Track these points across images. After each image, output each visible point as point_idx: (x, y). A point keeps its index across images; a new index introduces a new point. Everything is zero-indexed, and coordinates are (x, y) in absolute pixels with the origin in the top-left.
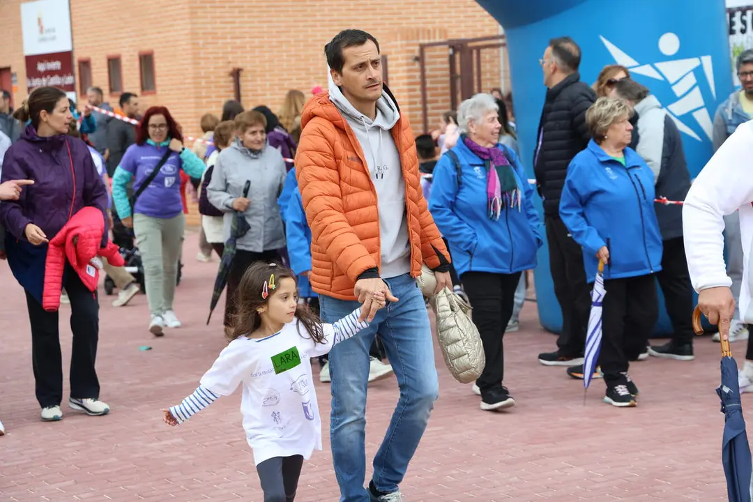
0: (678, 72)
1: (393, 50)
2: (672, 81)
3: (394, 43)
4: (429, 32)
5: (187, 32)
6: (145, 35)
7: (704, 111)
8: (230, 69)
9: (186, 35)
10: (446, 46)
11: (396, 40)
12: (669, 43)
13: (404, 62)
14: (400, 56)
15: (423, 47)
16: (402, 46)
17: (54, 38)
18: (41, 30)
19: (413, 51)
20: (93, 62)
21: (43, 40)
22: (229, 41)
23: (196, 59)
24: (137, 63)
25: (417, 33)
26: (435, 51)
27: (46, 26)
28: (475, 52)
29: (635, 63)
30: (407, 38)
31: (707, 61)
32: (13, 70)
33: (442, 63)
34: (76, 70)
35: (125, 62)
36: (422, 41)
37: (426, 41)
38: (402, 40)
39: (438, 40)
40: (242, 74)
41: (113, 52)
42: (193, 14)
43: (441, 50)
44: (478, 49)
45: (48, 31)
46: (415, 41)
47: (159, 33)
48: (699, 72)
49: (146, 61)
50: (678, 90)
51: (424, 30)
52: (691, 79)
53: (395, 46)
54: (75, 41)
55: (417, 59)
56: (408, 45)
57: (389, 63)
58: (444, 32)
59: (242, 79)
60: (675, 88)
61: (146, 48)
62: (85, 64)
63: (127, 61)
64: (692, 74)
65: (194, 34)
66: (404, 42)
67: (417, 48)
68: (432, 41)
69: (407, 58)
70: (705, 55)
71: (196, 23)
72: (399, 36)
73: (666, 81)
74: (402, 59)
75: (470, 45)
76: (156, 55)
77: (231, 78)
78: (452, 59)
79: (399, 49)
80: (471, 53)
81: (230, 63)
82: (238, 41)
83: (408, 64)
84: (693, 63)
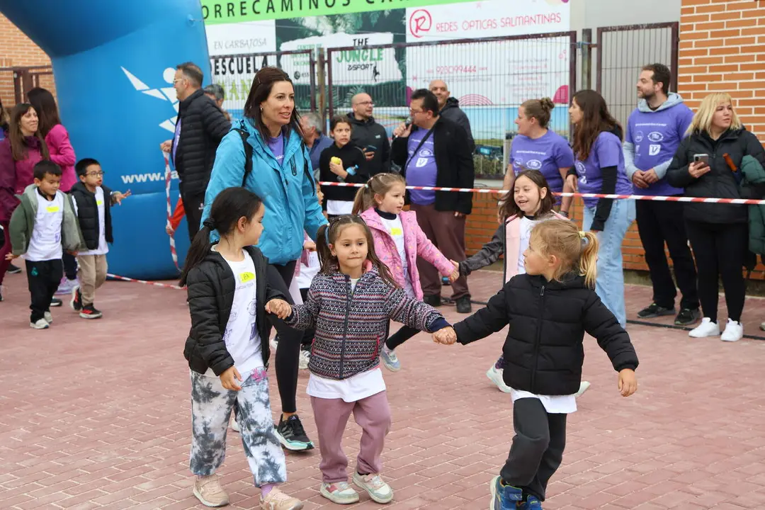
2: (172, 101)
10: (12, 72)
26: (3, 74)
28: (34, 77)
29: (146, 87)
33: (8, 84)
39: (4, 66)
43: (7, 74)
44: (37, 75)
58: (10, 60)
73: (169, 101)
75: (31, 71)
78: (16, 81)
80: (32, 77)
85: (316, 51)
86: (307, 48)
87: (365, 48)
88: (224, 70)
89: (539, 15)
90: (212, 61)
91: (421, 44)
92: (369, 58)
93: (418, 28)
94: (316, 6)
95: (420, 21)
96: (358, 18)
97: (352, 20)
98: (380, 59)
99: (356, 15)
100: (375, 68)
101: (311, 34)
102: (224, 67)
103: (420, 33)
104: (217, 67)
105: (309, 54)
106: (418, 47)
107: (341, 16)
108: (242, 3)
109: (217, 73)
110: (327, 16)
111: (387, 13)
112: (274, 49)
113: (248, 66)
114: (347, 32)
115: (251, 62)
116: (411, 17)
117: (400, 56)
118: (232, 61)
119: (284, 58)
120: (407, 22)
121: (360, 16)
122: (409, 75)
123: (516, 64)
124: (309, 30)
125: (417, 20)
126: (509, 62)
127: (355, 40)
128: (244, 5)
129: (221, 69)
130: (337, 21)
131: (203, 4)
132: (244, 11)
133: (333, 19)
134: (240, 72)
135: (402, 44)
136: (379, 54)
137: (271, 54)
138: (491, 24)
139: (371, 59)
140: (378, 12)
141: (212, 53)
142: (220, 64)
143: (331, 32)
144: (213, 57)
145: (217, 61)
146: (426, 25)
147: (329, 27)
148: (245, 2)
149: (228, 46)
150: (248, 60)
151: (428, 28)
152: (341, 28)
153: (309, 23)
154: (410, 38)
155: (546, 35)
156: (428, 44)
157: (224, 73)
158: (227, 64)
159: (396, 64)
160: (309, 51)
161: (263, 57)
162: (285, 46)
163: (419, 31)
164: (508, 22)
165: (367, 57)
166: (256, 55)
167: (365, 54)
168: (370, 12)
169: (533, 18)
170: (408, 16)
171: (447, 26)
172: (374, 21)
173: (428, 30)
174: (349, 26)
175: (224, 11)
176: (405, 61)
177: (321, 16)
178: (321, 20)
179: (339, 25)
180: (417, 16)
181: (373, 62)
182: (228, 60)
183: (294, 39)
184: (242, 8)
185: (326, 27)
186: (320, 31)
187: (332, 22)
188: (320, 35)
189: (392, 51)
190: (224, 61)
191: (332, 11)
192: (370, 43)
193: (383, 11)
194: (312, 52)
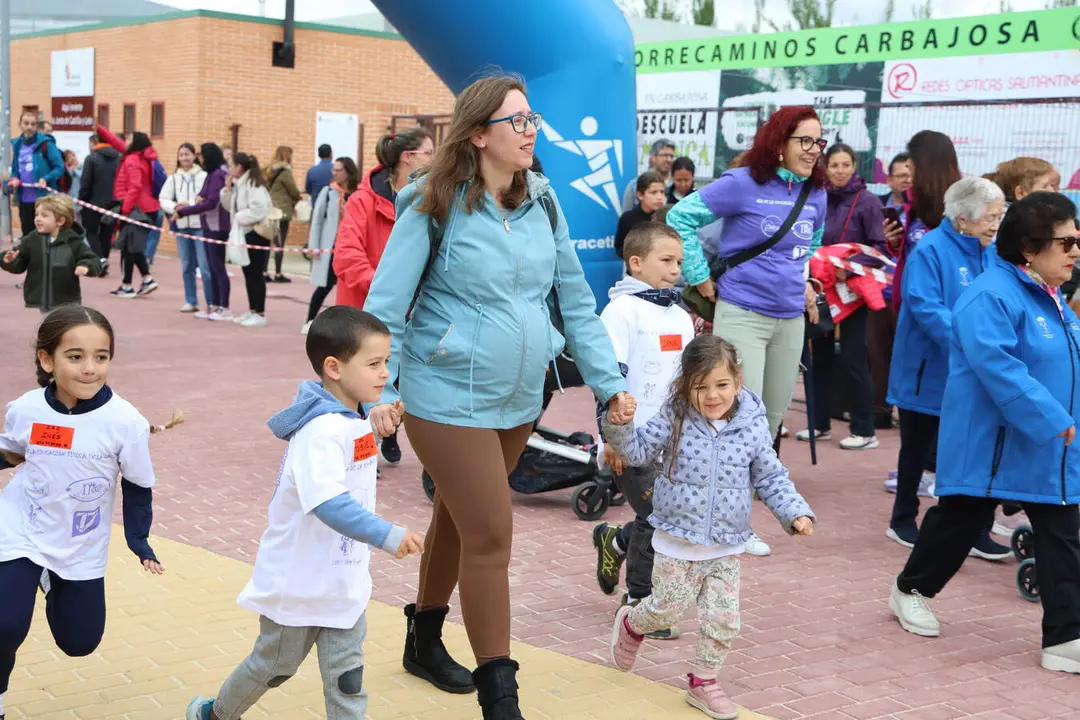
0: (595, 150)
1: (370, 119)
2: (588, 157)
3: (370, 113)
4: (401, 106)
5: (195, 88)
6: (158, 88)
7: (613, 185)
8: (231, 125)
9: (194, 91)
10: (415, 120)
11: (373, 110)
12: (589, 125)
13: (378, 129)
14: (374, 124)
15: (394, 119)
16: (377, 116)
17: (78, 84)
18: (68, 77)
19: (386, 121)
20: (111, 107)
21: (69, 84)
22: (231, 100)
23: (201, 113)
24: (149, 112)
25: (391, 107)
26: (405, 123)
27: (73, 72)
28: (439, 127)
29: (560, 138)
30: (383, 110)
31: (618, 145)
32: (40, 109)
34: (96, 114)
35: (139, 110)
36: (395, 114)
37: (398, 114)
38: (378, 110)
39: (408, 114)
40: (240, 129)
41: (130, 100)
42: (202, 73)
43: (411, 123)
45: (74, 77)
46: (389, 113)
47: (170, 87)
48: (611, 152)
49: (158, 111)
50: (593, 165)
51: (397, 105)
52: (604, 158)
53: (372, 116)
54: (97, 88)
55: (389, 128)
56: (382, 116)
57: (366, 129)
58: (415, 108)
59: (240, 134)
60: (590, 163)
61: (158, 99)
62: (104, 108)
63: (141, 109)
64: (605, 154)
65: (201, 91)
66: (379, 113)
67: (390, 119)
68: (403, 114)
69: (382, 126)
70: (617, 139)
71: (203, 82)
72: (375, 108)
73: (584, 156)
74: (378, 126)
75: (436, 121)
76: (166, 106)
77: (230, 132)
79: (375, 118)
80: (436, 127)
81: (230, 119)
82: (240, 101)
83: (380, 132)
84: (607, 144)
85: (766, 110)
86: (757, 105)
87: (828, 107)
88: (653, 128)
89: (1060, 76)
90: (640, 117)
91: (899, 105)
92: (831, 122)
93: (898, 86)
94: (773, 55)
95: (902, 78)
96: (823, 73)
97: (815, 73)
98: (845, 122)
99: (821, 67)
100: (838, 133)
101: (763, 88)
102: (653, 124)
103: (900, 93)
104: (645, 125)
105: (756, 112)
106: (895, 109)
107: (802, 68)
108: (683, 49)
109: (645, 132)
110: (785, 68)
111: (860, 67)
112: (714, 103)
113: (683, 124)
114: (808, 88)
115: (686, 121)
116: (891, 73)
117: (871, 120)
118: (664, 118)
119: (727, 115)
120: (885, 79)
121: (826, 68)
122: (880, 142)
123: (1022, 137)
124: (761, 84)
125: (898, 77)
126: (1013, 134)
127: (816, 99)
128: (685, 52)
129: (649, 128)
130: (797, 75)
131: (637, 49)
132: (685, 59)
133: (791, 71)
134: (672, 131)
135: (875, 104)
136: (846, 117)
137: (711, 110)
138: (996, 84)
139: (835, 122)
140: (849, 65)
141: (640, 106)
142: (649, 122)
143: (787, 88)
144: (642, 111)
145: (646, 118)
146: (908, 84)
147: (786, 83)
148: (686, 48)
149: (662, 98)
150: (683, 117)
151: (910, 86)
152: (800, 85)
153: (762, 74)
154: (886, 98)
155: (1066, 100)
156: (909, 105)
157: (653, 132)
158: (657, 122)
159: (864, 130)
160: (758, 109)
161: (701, 114)
162: (729, 102)
163: (900, 90)
164: (1018, 83)
165: (829, 119)
166: (693, 110)
167: (828, 116)
168: (839, 65)
169: (1053, 79)
170: (887, 71)
171: (936, 86)
172: (843, 76)
173: (910, 89)
174: (810, 81)
175: (661, 58)
176: (877, 127)
177: (778, 68)
178: (776, 72)
179: (799, 78)
180: (898, 72)
181: (835, 126)
182: (659, 116)
183: (741, 93)
184: (683, 55)
185: (781, 82)
186: (774, 85)
187: (790, 75)
188: (774, 90)
189: (861, 113)
190: (654, 117)
191: (791, 62)
192: (835, 101)
193: (856, 65)
194: (761, 110)
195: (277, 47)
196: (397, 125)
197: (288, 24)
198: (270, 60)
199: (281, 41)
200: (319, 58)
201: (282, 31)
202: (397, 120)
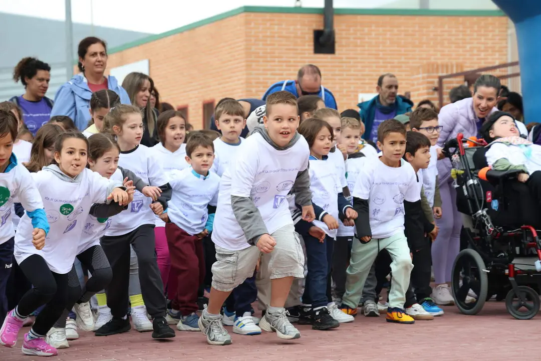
1: (415, 82)
3: (416, 76)
4: (447, 65)
5: (242, 81)
6: (209, 86)
9: (242, 84)
10: (462, 77)
11: (418, 74)
13: (425, 91)
14: (421, 87)
15: (441, 79)
16: (423, 78)
19: (432, 82)
24: (201, 111)
25: (437, 68)
26: (452, 80)
30: (428, 72)
35: (191, 111)
36: (440, 74)
37: (444, 74)
38: (424, 73)
39: (454, 73)
41: (183, 104)
42: (248, 67)
46: (435, 74)
47: (220, 84)
49: (209, 108)
51: (442, 66)
53: (418, 79)
55: (436, 89)
56: (428, 77)
58: (460, 66)
61: (209, 98)
63: (193, 109)
65: (248, 83)
66: (425, 75)
67: (436, 80)
68: (450, 73)
69: (428, 88)
71: (251, 74)
72: (421, 70)
74: (424, 89)
79: (421, 81)
83: (428, 94)
195: (318, 34)
196: (445, 86)
197: (328, 12)
198: (312, 48)
199: (321, 28)
200: (359, 41)
201: (321, 19)
202: (445, 80)
